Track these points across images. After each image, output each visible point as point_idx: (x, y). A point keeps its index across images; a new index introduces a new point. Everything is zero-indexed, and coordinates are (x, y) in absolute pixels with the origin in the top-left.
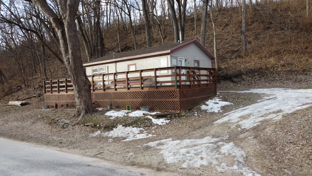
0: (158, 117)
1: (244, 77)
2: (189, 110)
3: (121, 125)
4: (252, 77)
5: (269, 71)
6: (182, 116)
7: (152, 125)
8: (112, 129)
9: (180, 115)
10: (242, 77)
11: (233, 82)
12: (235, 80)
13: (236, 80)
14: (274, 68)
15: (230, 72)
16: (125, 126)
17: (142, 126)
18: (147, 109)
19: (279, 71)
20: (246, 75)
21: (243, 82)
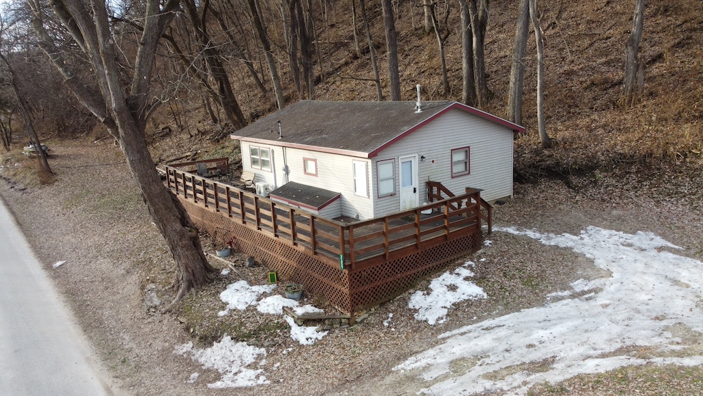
0: (306, 321)
1: (599, 175)
2: (382, 304)
3: (229, 337)
4: (621, 177)
5: (670, 164)
6: (356, 323)
7: (287, 341)
8: (211, 345)
9: (351, 321)
10: (594, 176)
11: (568, 184)
12: (575, 180)
13: (577, 180)
14: (686, 156)
15: (569, 159)
16: (236, 339)
17: (266, 344)
19: (696, 166)
20: (607, 171)
21: (591, 191)
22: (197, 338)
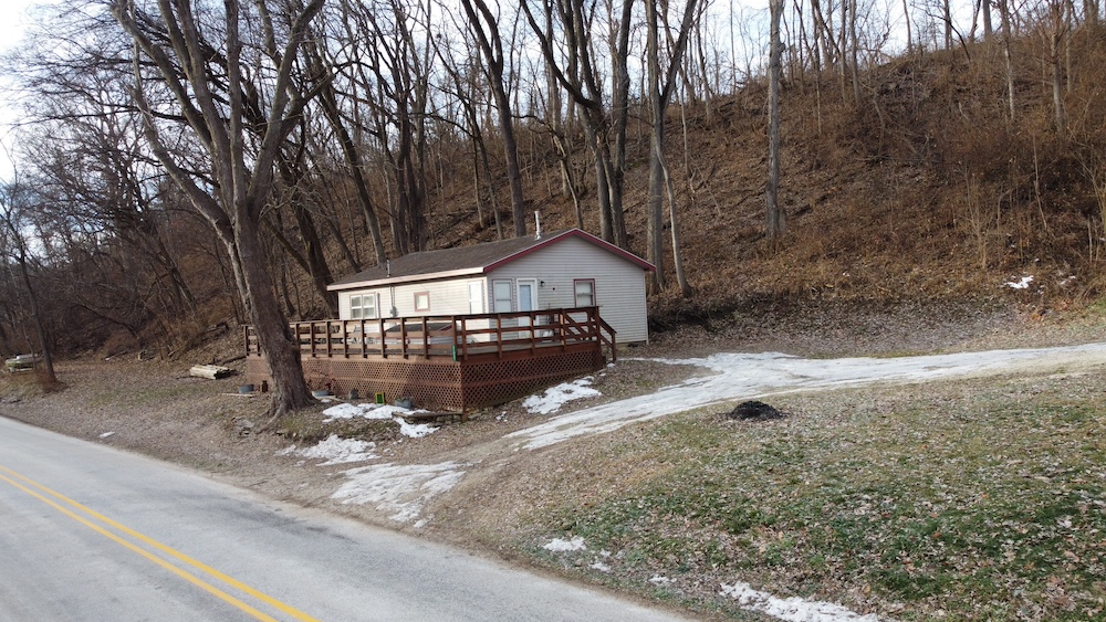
0: (417, 420)
1: (737, 315)
2: (496, 407)
3: (336, 436)
4: (760, 316)
5: (807, 300)
6: (469, 420)
7: (396, 436)
8: (316, 443)
9: (464, 417)
10: (733, 318)
11: (708, 328)
12: (713, 323)
13: (717, 322)
14: (821, 292)
15: (706, 303)
16: (343, 437)
17: (375, 438)
18: (406, 403)
19: (830, 299)
20: (746, 312)
21: (730, 331)
22: (301, 440)
